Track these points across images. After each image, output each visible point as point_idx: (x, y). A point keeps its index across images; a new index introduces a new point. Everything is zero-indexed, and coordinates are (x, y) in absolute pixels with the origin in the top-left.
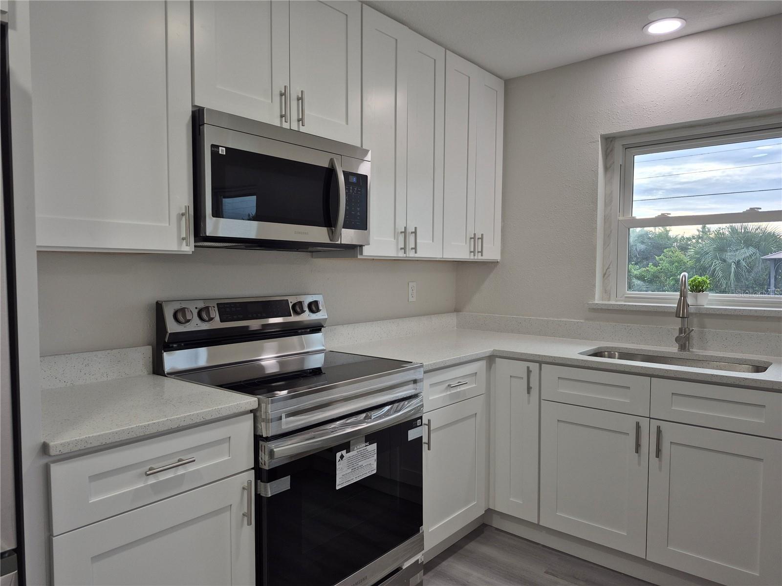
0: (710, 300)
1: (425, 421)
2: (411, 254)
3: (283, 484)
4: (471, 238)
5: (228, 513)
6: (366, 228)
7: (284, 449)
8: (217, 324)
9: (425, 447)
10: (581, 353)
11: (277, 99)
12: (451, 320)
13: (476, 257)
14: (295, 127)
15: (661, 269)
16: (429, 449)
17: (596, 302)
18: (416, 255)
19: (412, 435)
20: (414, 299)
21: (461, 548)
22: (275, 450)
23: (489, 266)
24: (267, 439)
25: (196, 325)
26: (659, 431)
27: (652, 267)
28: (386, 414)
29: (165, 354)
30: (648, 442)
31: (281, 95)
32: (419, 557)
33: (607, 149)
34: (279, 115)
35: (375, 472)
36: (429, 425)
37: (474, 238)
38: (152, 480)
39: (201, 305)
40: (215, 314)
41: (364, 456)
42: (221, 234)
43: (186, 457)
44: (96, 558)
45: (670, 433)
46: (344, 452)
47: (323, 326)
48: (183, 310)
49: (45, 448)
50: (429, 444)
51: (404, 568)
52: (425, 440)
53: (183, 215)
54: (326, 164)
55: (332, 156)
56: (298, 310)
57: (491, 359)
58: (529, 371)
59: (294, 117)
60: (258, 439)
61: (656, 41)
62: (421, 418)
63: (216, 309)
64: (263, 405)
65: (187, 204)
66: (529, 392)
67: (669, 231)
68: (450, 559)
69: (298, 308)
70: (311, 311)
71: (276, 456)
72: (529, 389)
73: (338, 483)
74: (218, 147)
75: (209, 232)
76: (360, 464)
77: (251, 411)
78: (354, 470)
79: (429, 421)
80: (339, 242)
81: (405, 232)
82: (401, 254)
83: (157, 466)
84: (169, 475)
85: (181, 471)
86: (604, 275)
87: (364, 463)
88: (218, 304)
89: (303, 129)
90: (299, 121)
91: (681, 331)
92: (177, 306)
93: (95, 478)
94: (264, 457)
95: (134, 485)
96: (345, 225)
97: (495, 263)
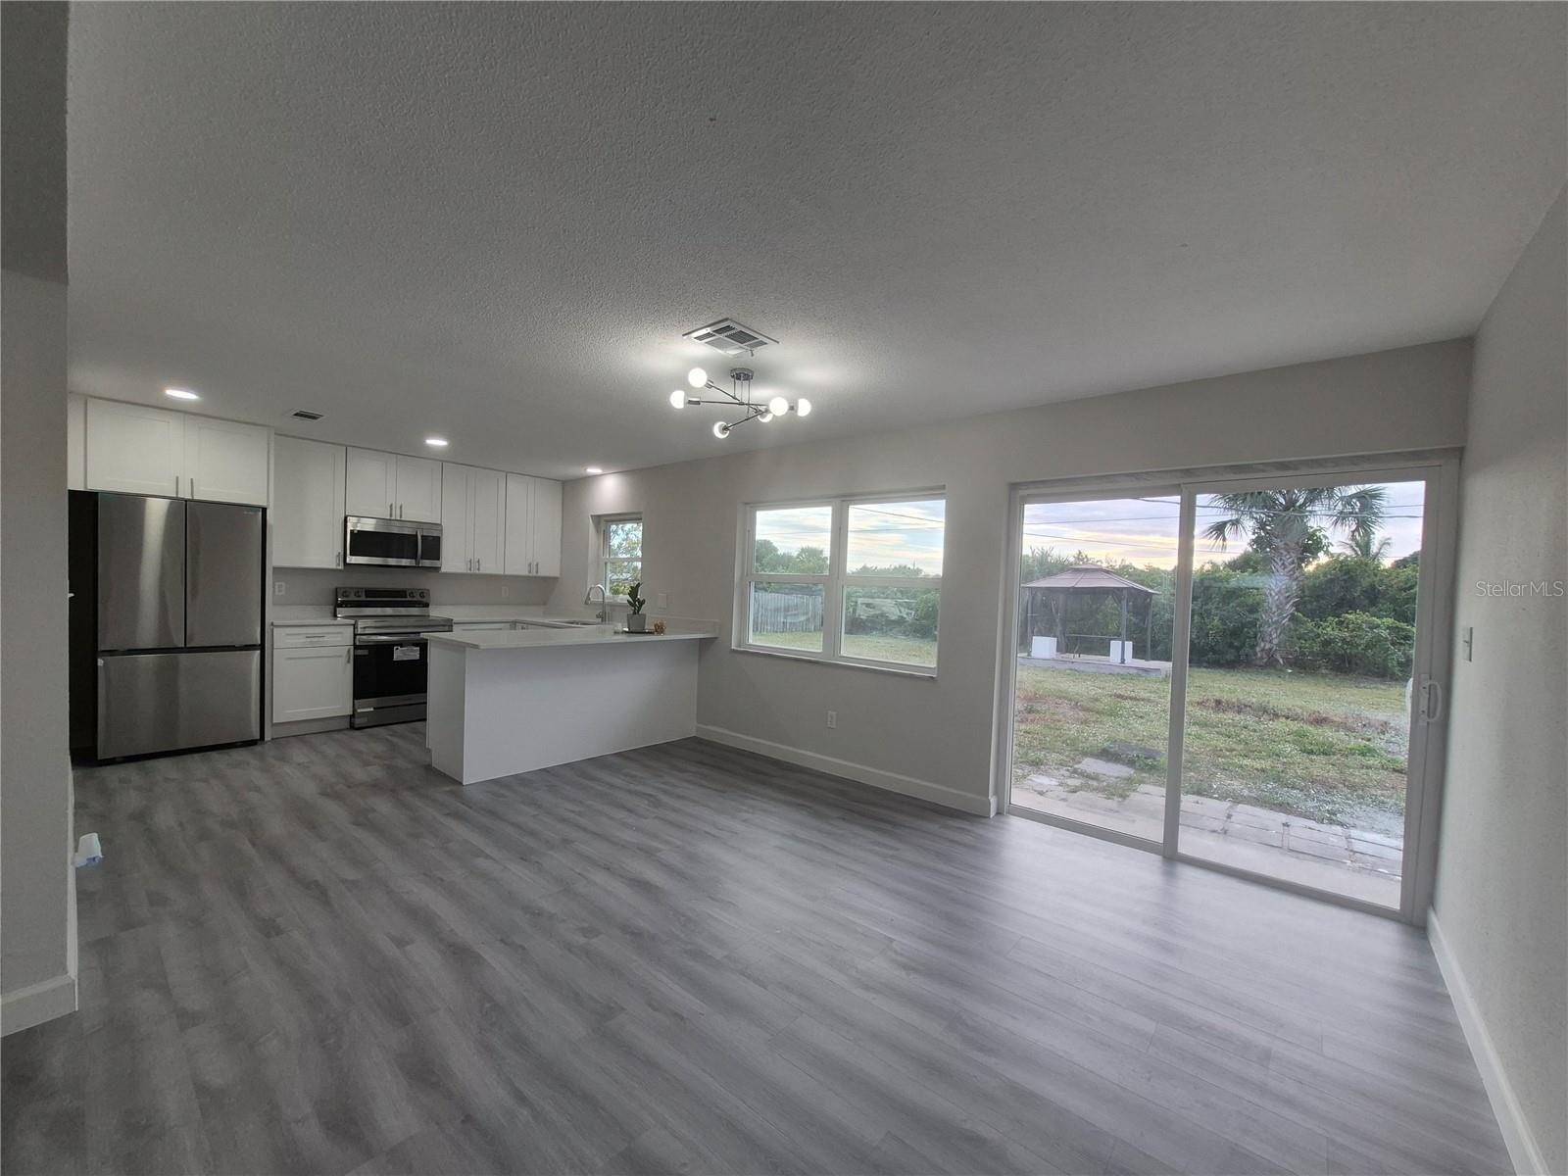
2: (477, 572)
3: (367, 652)
4: (529, 564)
5: (342, 658)
6: (440, 559)
7: (366, 639)
8: (363, 598)
11: (388, 507)
14: (397, 518)
18: (480, 571)
22: (362, 639)
24: (359, 635)
25: (352, 598)
29: (338, 609)
31: (391, 506)
33: (598, 521)
34: (389, 514)
35: (418, 658)
37: (531, 564)
38: (309, 640)
39: (355, 590)
40: (363, 594)
41: (412, 651)
42: (352, 562)
43: (322, 635)
44: (287, 658)
46: (399, 647)
47: (429, 604)
48: (346, 591)
49: (272, 624)
53: (338, 555)
54: (411, 533)
55: (415, 529)
56: (412, 596)
59: (398, 514)
60: (355, 635)
63: (363, 592)
65: (338, 551)
69: (414, 594)
70: (421, 596)
71: (362, 641)
73: (394, 658)
74: (354, 530)
75: (348, 561)
76: (405, 653)
78: (402, 655)
81: (470, 562)
83: (311, 635)
84: (315, 639)
85: (320, 639)
87: (411, 653)
88: (364, 590)
89: (402, 519)
90: (400, 516)
92: (344, 590)
93: (290, 633)
94: (357, 641)
95: (301, 640)
96: (422, 558)
97: (555, 579)
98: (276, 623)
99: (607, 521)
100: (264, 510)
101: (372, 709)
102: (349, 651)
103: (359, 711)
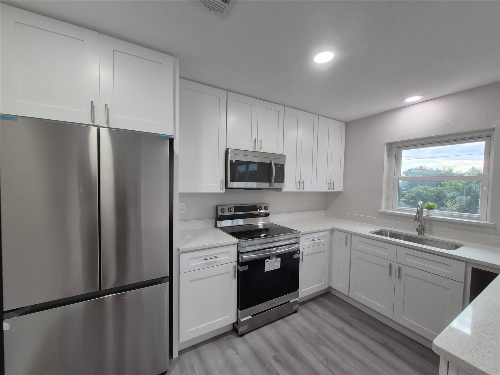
0: (437, 214)
1: (301, 251)
2: (302, 190)
3: (246, 268)
4: (329, 183)
5: (229, 274)
6: (283, 182)
7: (246, 257)
8: (233, 213)
9: (300, 261)
10: (370, 232)
11: (253, 142)
12: (322, 213)
13: (331, 190)
14: (259, 151)
15: (445, 188)
16: (302, 262)
17: (382, 210)
18: (304, 190)
19: (295, 256)
20: (307, 205)
21: (317, 299)
22: (243, 257)
23: (338, 193)
24: (241, 253)
25: (227, 213)
26: (400, 268)
27: (440, 187)
28: (285, 248)
29: (218, 222)
30: (395, 272)
31: (254, 141)
32: (297, 299)
33: (389, 148)
34: (253, 147)
35: (280, 268)
36: (303, 253)
37: (330, 183)
38: (206, 261)
39: (229, 207)
40: (233, 210)
41: (276, 262)
42: (231, 187)
43: (217, 256)
44: (191, 281)
45: (405, 270)
46: (268, 260)
47: (269, 214)
48: (223, 208)
49: (179, 250)
50: (302, 260)
51: (291, 302)
52: (301, 258)
53: (222, 181)
54: (269, 162)
55: (271, 159)
56: (260, 209)
57: (332, 231)
58: (346, 237)
59: (259, 147)
60: (239, 253)
61: (410, 104)
62: (299, 251)
63: (233, 208)
64: (240, 242)
65: (223, 178)
66: (346, 245)
67: (453, 170)
68: (311, 302)
69: (260, 208)
70: (265, 209)
71: (243, 259)
72: (346, 244)
73: (265, 270)
74: (232, 160)
75: (228, 186)
76: (274, 264)
77: (237, 244)
78: (271, 266)
79: (303, 252)
80: (273, 187)
81: (299, 182)
82: (298, 190)
83: (208, 257)
84: (211, 260)
85: (215, 260)
86: (387, 199)
87: (275, 264)
88: (234, 207)
89: (261, 151)
90: (260, 148)
91: (419, 226)
92: (222, 207)
93: (191, 259)
94: (240, 259)
95: (201, 262)
96: (275, 182)
97: (341, 192)
98: (182, 248)
99: (398, 147)
100: (171, 140)
101: (250, 317)
102: (235, 267)
103: (242, 320)
